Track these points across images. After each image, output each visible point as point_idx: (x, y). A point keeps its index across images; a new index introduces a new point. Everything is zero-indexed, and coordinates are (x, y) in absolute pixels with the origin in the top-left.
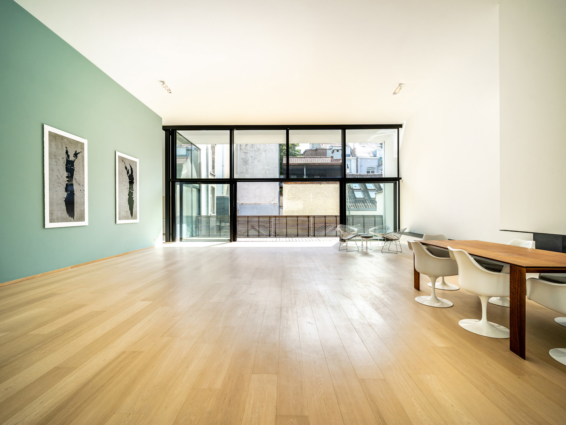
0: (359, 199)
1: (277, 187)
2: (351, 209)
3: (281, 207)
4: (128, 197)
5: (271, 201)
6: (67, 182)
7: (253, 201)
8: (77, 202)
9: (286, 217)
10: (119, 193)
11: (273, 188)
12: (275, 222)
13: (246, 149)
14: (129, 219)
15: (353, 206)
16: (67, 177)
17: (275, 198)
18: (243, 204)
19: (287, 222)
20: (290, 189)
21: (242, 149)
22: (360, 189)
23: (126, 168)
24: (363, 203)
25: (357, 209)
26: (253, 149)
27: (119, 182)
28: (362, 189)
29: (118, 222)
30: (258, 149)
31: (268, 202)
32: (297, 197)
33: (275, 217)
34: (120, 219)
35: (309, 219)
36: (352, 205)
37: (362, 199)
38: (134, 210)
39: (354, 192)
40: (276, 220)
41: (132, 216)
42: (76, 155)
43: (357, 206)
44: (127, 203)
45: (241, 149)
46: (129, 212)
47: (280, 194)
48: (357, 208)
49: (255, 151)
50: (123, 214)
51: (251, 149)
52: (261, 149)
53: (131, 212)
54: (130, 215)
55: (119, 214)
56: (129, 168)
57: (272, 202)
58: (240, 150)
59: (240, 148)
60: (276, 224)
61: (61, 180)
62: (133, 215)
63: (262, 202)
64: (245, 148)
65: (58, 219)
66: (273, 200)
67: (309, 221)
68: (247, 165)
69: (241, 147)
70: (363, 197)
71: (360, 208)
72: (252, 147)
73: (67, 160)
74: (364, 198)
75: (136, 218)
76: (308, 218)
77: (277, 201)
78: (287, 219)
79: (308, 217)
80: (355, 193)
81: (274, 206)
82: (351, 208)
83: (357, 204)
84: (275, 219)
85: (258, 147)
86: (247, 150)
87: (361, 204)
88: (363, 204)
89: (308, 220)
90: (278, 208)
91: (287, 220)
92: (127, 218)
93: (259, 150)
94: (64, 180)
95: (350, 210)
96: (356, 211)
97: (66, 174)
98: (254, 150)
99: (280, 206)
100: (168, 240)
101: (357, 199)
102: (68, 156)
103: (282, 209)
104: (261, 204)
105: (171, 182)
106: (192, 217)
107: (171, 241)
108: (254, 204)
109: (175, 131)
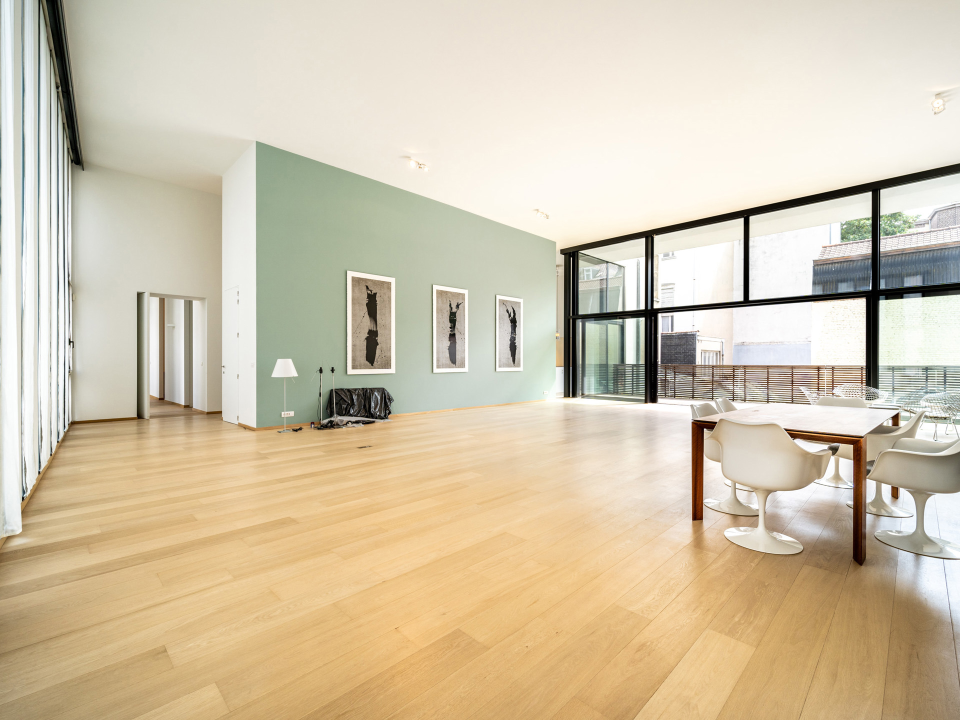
4: (510, 342)
6: (450, 332)
7: (767, 338)
8: (458, 350)
10: (499, 338)
12: (745, 376)
14: (511, 367)
16: (450, 328)
19: (768, 376)
20: (829, 311)
23: (508, 311)
27: (500, 328)
29: (498, 369)
34: (500, 367)
35: (819, 372)
38: (516, 357)
40: (745, 374)
41: (514, 363)
42: (458, 306)
44: (509, 349)
46: (511, 359)
50: (504, 361)
53: (513, 359)
54: (512, 363)
55: (500, 361)
56: (511, 311)
60: (745, 379)
61: (446, 330)
62: (516, 362)
63: (789, 338)
65: (443, 365)
73: (451, 312)
75: (519, 366)
78: (768, 372)
79: (818, 368)
84: (745, 372)
89: (818, 375)
91: (768, 374)
92: (509, 366)
94: (448, 331)
97: (449, 325)
100: (567, 395)
102: (451, 308)
104: (786, 343)
105: (571, 320)
106: (607, 365)
107: (571, 396)
108: (768, 344)
109: (576, 253)
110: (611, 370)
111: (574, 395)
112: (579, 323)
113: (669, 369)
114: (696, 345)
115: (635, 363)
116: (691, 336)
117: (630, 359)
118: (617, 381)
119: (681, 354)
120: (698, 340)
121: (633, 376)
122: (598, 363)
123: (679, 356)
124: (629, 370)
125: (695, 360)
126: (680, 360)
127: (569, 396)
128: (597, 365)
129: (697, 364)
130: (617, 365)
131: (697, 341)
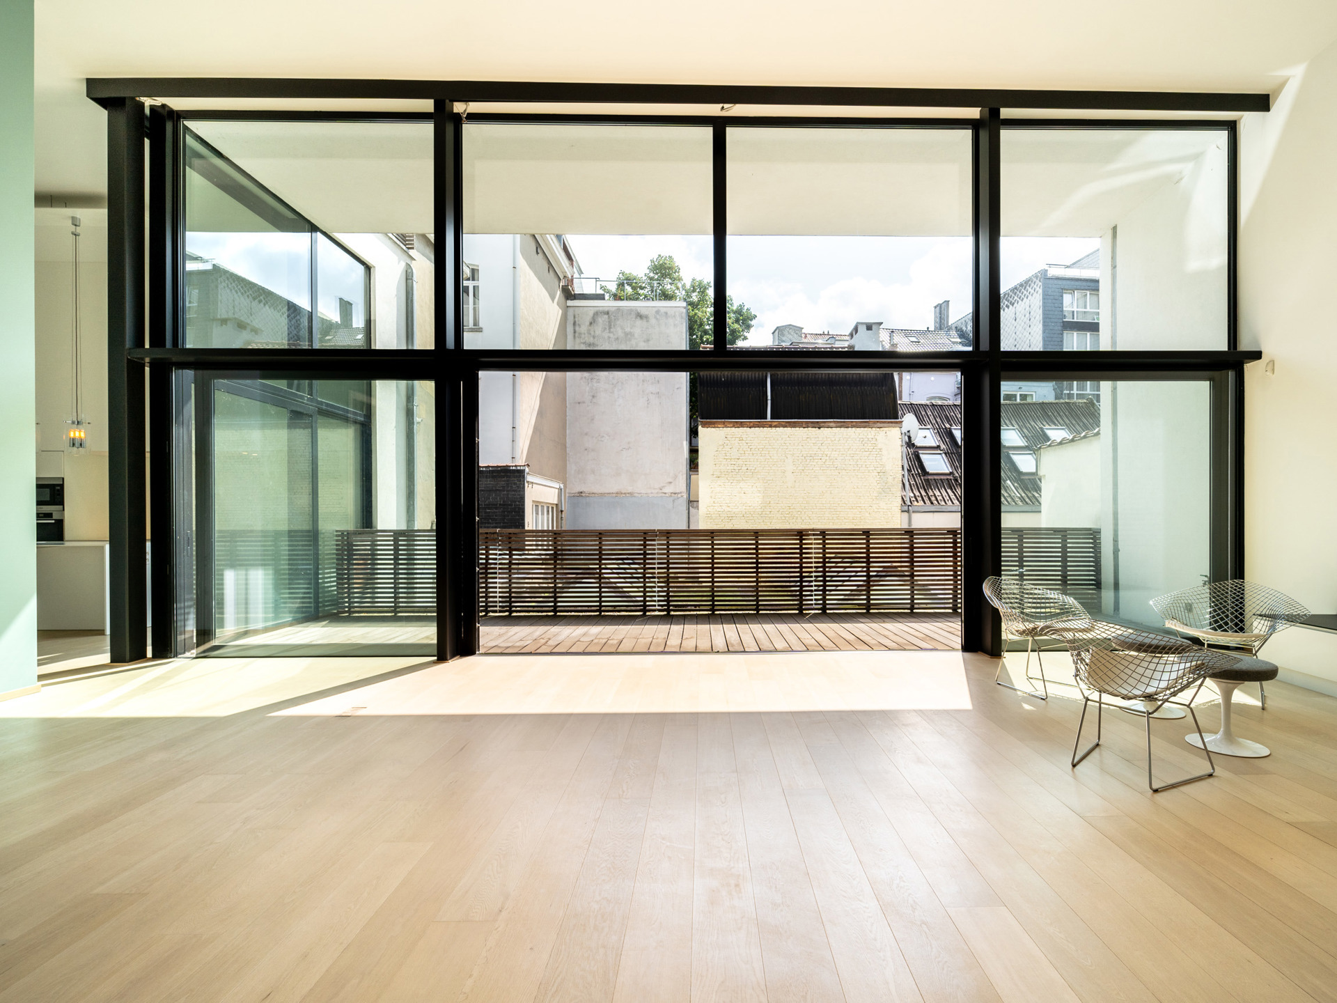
0: (936, 477)
1: (682, 444)
2: (915, 509)
3: (692, 503)
5: (664, 487)
7: (612, 486)
9: (712, 534)
11: (669, 449)
12: (668, 554)
13: (592, 333)
15: (919, 499)
17: (676, 477)
18: (583, 495)
19: (713, 554)
20: (721, 443)
21: (580, 334)
22: (938, 447)
24: (952, 489)
25: (933, 509)
26: (611, 335)
28: (943, 446)
30: (626, 334)
31: (654, 489)
32: (744, 468)
33: (668, 534)
35: (801, 544)
36: (917, 494)
37: (945, 477)
39: (921, 455)
40: (668, 549)
43: (933, 499)
45: (577, 335)
47: (691, 468)
48: (932, 503)
49: (617, 339)
51: (606, 334)
52: (636, 335)
57: (668, 490)
58: (574, 336)
59: (572, 331)
60: (668, 563)
63: (640, 487)
64: (589, 330)
66: (670, 483)
67: (801, 554)
68: (595, 381)
69: (577, 328)
70: (947, 472)
71: (943, 503)
72: (610, 328)
74: (951, 473)
76: (801, 540)
77: (681, 486)
78: (713, 544)
79: (801, 534)
80: (923, 457)
81: (673, 501)
82: (916, 503)
83: (931, 493)
84: (668, 545)
85: (628, 330)
86: (594, 337)
87: (944, 493)
88: (949, 491)
89: (801, 548)
90: (684, 508)
91: (713, 549)
93: (629, 336)
95: (913, 512)
96: (932, 514)
98: (616, 337)
99: (691, 499)
101: (930, 477)
103: (697, 508)
104: (636, 495)
105: (147, 370)
106: (313, 535)
107: (149, 654)
108: (614, 495)
109: (169, 126)
110: (328, 547)
111: (165, 649)
112: (184, 382)
113: (495, 541)
114: (524, 491)
115: (403, 527)
116: (516, 474)
117: (388, 516)
118: (348, 579)
119: (496, 508)
120: (528, 482)
121: (396, 564)
122: (284, 527)
123: (494, 512)
124: (385, 548)
125: (523, 519)
126: (496, 520)
127: (139, 655)
128: (277, 534)
129: (526, 528)
130: (349, 533)
131: (526, 484)
